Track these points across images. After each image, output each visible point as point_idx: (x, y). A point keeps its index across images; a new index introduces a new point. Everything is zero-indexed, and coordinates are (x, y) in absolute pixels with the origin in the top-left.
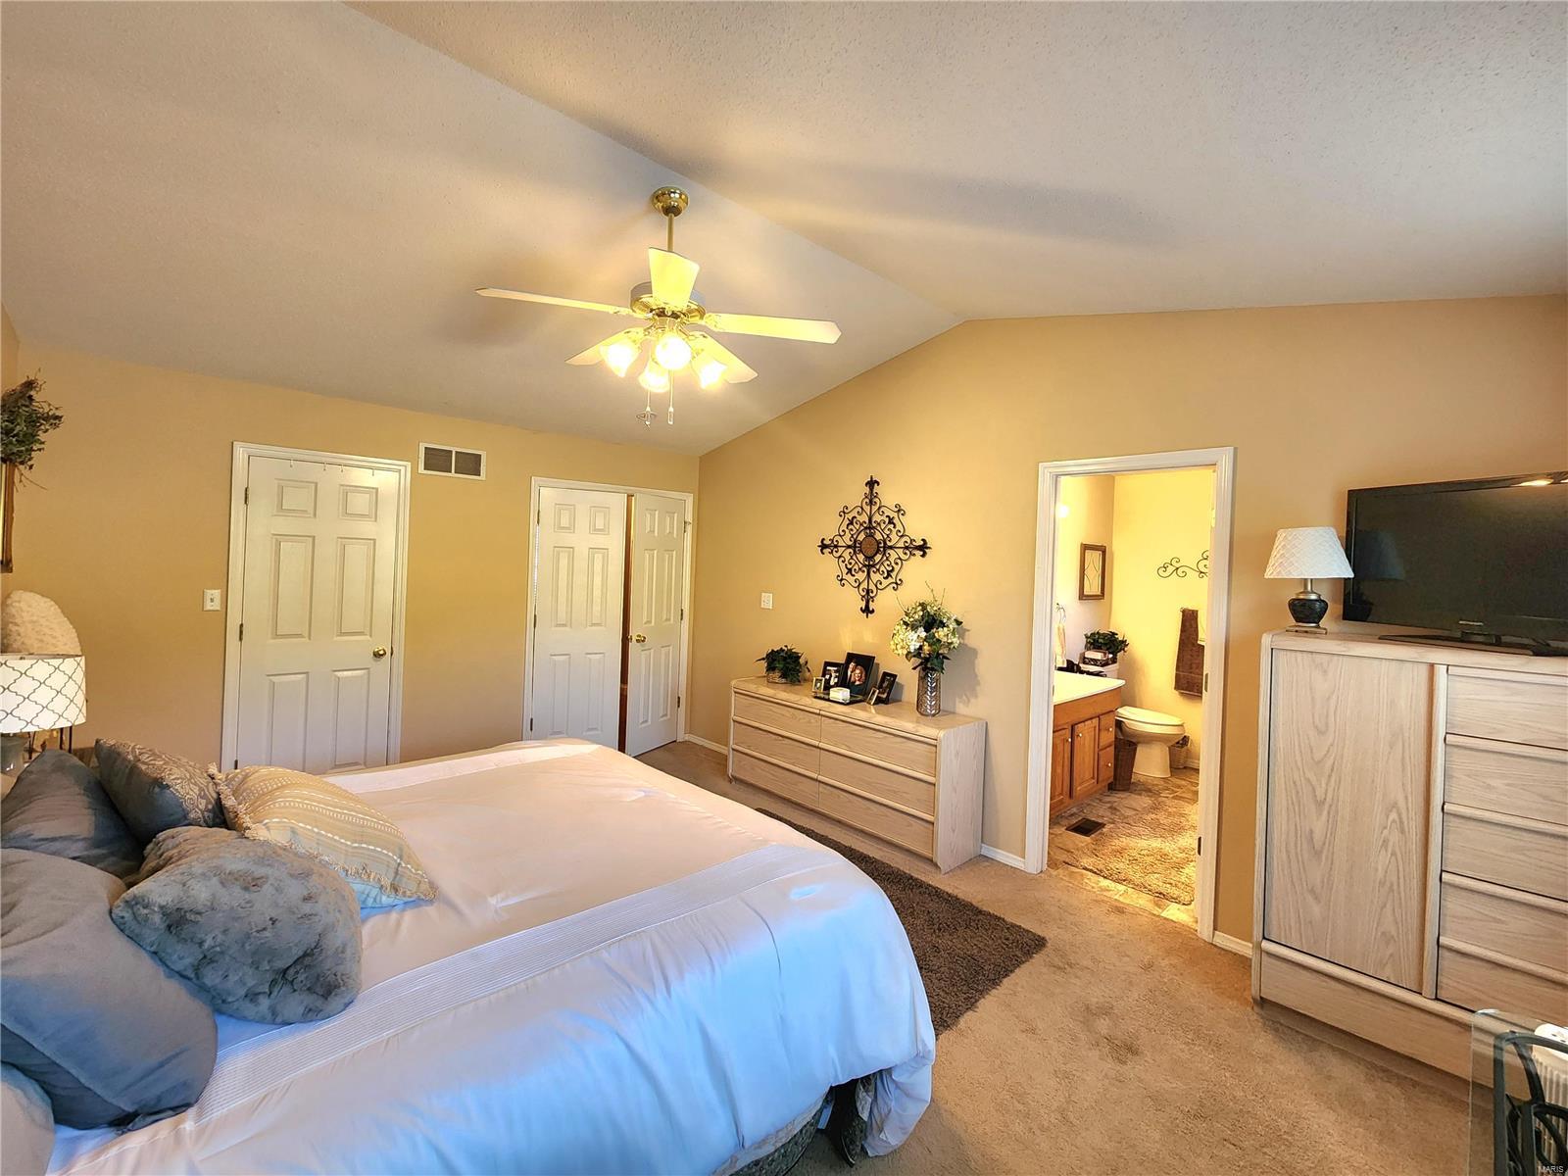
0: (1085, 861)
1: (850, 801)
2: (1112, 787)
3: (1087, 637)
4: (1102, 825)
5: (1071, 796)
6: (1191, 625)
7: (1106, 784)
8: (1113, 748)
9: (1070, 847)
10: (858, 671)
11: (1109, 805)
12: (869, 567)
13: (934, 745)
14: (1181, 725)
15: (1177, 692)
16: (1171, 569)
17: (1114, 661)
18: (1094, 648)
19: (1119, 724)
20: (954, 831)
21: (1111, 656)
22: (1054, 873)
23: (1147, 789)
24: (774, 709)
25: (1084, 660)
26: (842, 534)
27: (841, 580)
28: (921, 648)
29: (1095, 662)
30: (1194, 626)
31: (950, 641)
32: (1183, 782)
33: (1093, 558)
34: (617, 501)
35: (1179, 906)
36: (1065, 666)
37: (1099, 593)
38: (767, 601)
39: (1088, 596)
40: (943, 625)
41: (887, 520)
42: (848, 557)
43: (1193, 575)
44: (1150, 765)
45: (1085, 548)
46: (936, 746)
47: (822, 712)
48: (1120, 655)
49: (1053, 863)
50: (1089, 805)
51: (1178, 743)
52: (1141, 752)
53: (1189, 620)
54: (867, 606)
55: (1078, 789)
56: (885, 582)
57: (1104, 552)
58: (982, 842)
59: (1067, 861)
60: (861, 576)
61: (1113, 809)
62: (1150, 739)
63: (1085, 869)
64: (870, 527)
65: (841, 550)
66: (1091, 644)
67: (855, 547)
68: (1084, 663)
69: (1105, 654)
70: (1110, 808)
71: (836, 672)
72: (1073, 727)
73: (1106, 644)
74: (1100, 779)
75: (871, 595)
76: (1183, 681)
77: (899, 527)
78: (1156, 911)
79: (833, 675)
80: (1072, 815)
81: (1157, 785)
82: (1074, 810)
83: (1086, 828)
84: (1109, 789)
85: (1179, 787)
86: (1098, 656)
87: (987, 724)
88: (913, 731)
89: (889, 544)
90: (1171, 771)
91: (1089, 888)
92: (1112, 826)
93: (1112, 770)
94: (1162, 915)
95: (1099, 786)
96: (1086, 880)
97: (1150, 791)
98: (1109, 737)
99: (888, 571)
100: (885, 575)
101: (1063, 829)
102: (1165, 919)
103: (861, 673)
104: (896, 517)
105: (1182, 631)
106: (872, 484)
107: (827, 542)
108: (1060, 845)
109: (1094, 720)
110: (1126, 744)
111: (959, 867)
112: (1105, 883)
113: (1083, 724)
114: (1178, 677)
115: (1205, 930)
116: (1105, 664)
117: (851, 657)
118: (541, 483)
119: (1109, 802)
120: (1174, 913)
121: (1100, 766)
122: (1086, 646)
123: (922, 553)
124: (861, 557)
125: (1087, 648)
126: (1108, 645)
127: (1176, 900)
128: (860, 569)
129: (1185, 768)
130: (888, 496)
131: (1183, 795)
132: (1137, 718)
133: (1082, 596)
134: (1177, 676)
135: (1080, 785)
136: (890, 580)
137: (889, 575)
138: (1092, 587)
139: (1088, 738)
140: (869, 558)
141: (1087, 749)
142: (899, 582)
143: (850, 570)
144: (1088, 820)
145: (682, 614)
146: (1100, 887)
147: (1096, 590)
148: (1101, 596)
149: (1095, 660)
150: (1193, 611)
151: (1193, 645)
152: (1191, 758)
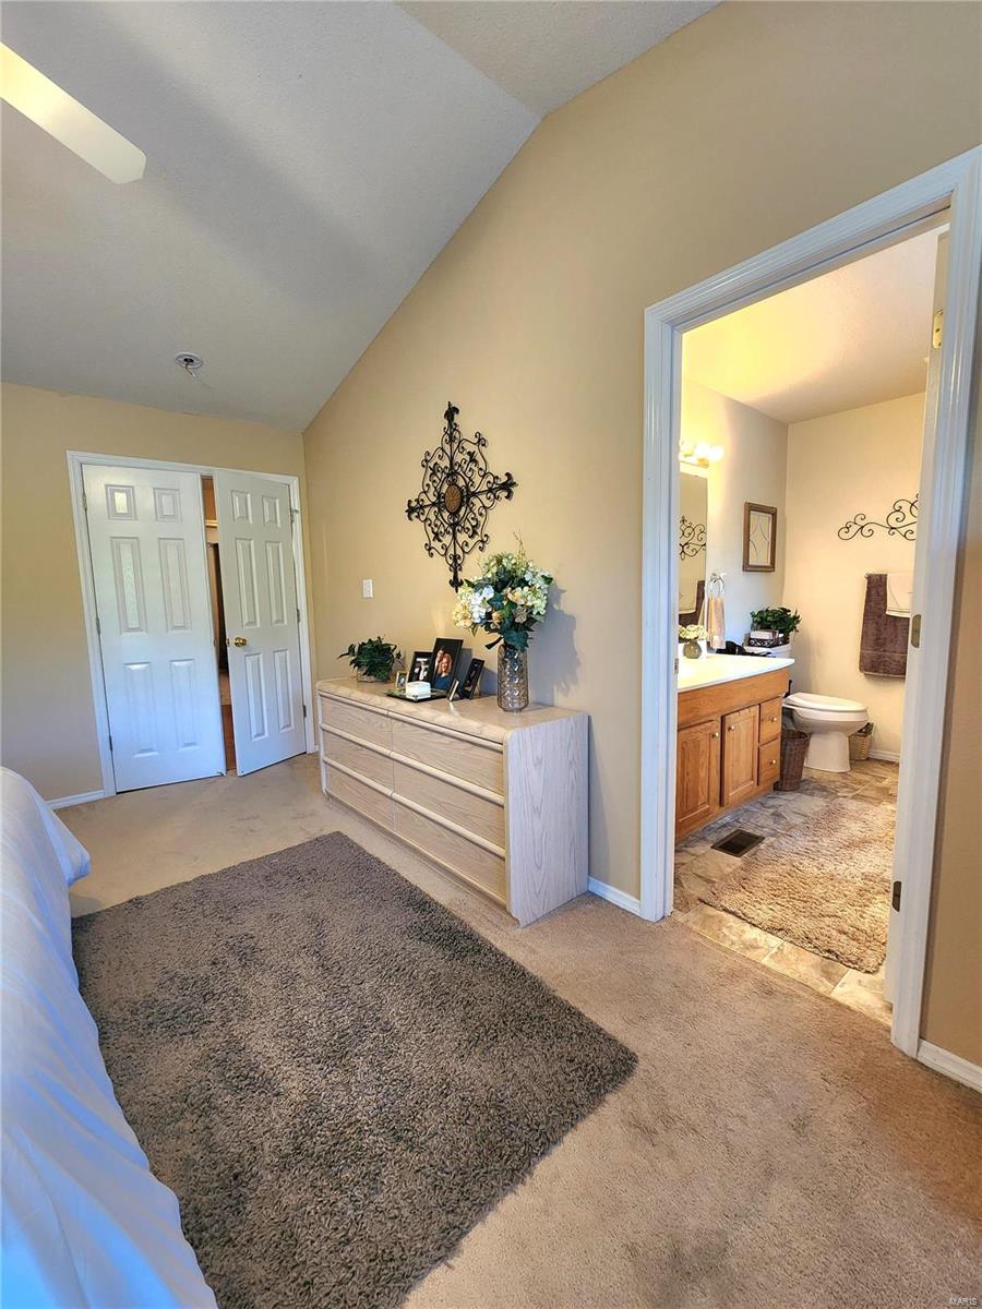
0: (727, 897)
1: (424, 825)
2: (778, 787)
3: (753, 616)
4: (759, 839)
5: (721, 803)
6: (878, 593)
7: (771, 783)
8: (779, 740)
9: (713, 873)
10: (445, 660)
11: (772, 811)
12: (454, 525)
13: (499, 751)
14: (865, 711)
15: (862, 674)
16: (854, 528)
17: (785, 641)
18: (762, 628)
19: (788, 713)
20: (539, 868)
21: (781, 635)
22: (681, 917)
23: (821, 788)
24: (354, 714)
25: (749, 641)
26: (426, 489)
27: (430, 549)
28: (489, 615)
29: (762, 643)
30: (882, 593)
31: (529, 604)
32: (866, 778)
33: (761, 522)
34: (188, 483)
35: (860, 975)
36: (724, 647)
37: (769, 564)
38: (369, 588)
39: (752, 566)
40: (523, 583)
41: (468, 458)
42: (433, 518)
43: (882, 533)
44: (826, 757)
45: (751, 508)
46: (501, 752)
47: (390, 713)
48: (791, 634)
49: (682, 903)
50: (746, 811)
51: (860, 731)
52: (815, 744)
53: (876, 587)
54: (455, 577)
55: (732, 794)
56: (472, 542)
57: (774, 515)
58: (589, 874)
59: (703, 898)
60: (447, 539)
61: (777, 816)
62: (826, 729)
63: (725, 910)
64: (452, 473)
65: (427, 510)
66: (759, 623)
67: (439, 504)
68: (750, 645)
69: (774, 634)
70: (773, 814)
71: (426, 663)
72: (723, 718)
73: (775, 622)
74: (762, 779)
75: (459, 562)
76: (869, 660)
77: (482, 465)
78: (823, 987)
79: (423, 667)
80: (724, 826)
81: (834, 782)
82: (728, 819)
83: (738, 844)
84: (774, 789)
85: (860, 783)
86: (766, 635)
87: (589, 718)
88: (476, 732)
89: (472, 489)
90: (851, 764)
91: (726, 945)
92: (773, 839)
93: (778, 768)
94: (833, 995)
95: (761, 787)
96: (725, 930)
97: (824, 789)
98: (773, 728)
99: (473, 527)
100: (470, 533)
101: (708, 847)
102: (839, 1005)
103: (448, 663)
104: (477, 451)
105: (867, 601)
106: (451, 413)
107: (414, 504)
108: (699, 872)
109: (752, 709)
110: (796, 735)
111: (550, 915)
112: (753, 934)
113: (737, 714)
114: (862, 657)
115: (904, 1034)
116: (773, 644)
117: (440, 643)
118: (83, 460)
119: (773, 806)
120: (854, 990)
121: (762, 762)
122: (752, 626)
123: (506, 494)
124: (446, 515)
125: (753, 628)
126: (778, 624)
127: (856, 964)
128: (446, 530)
129: (868, 759)
130: (467, 426)
131: (866, 793)
132: (809, 705)
133: (748, 568)
134: (861, 655)
135: (734, 789)
136: (477, 538)
137: (475, 533)
138: (760, 556)
139: (744, 733)
140: (454, 514)
141: (742, 744)
142: (485, 539)
143: (436, 535)
144: (742, 833)
145: (298, 615)
146: (743, 943)
147: (765, 560)
148: (771, 568)
149: (762, 641)
150: (881, 576)
151: (880, 616)
152: (876, 748)
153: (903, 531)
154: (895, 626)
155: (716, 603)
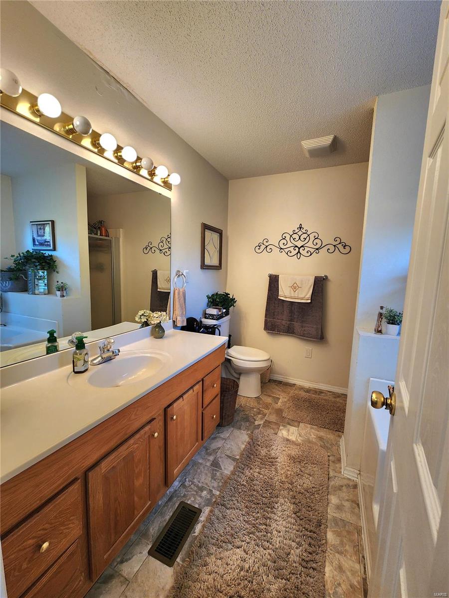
3: (208, 297)
5: (166, 485)
6: (274, 286)
8: (219, 395)
14: (269, 359)
15: (265, 332)
16: (263, 247)
17: (227, 314)
18: (213, 306)
21: (224, 310)
25: (205, 316)
30: (276, 286)
32: (270, 400)
33: (213, 238)
37: (218, 265)
39: (207, 266)
43: (276, 251)
44: (249, 389)
45: (205, 227)
48: (231, 309)
52: (243, 381)
53: (274, 281)
55: (177, 470)
57: (221, 234)
62: (248, 372)
66: (212, 303)
68: (206, 318)
69: (220, 309)
72: (165, 410)
73: (221, 302)
74: (205, 434)
76: (269, 324)
80: (171, 498)
86: (214, 311)
90: (262, 389)
105: (269, 290)
109: (196, 387)
110: (231, 381)
116: (219, 317)
122: (208, 304)
125: (209, 306)
126: (223, 302)
132: (239, 356)
133: (204, 266)
134: (266, 321)
138: (212, 259)
147: (215, 262)
148: (219, 267)
149: (213, 315)
150: (276, 275)
151: (276, 300)
152: (274, 374)
153: (286, 250)
154: (283, 305)
155: (179, 294)
